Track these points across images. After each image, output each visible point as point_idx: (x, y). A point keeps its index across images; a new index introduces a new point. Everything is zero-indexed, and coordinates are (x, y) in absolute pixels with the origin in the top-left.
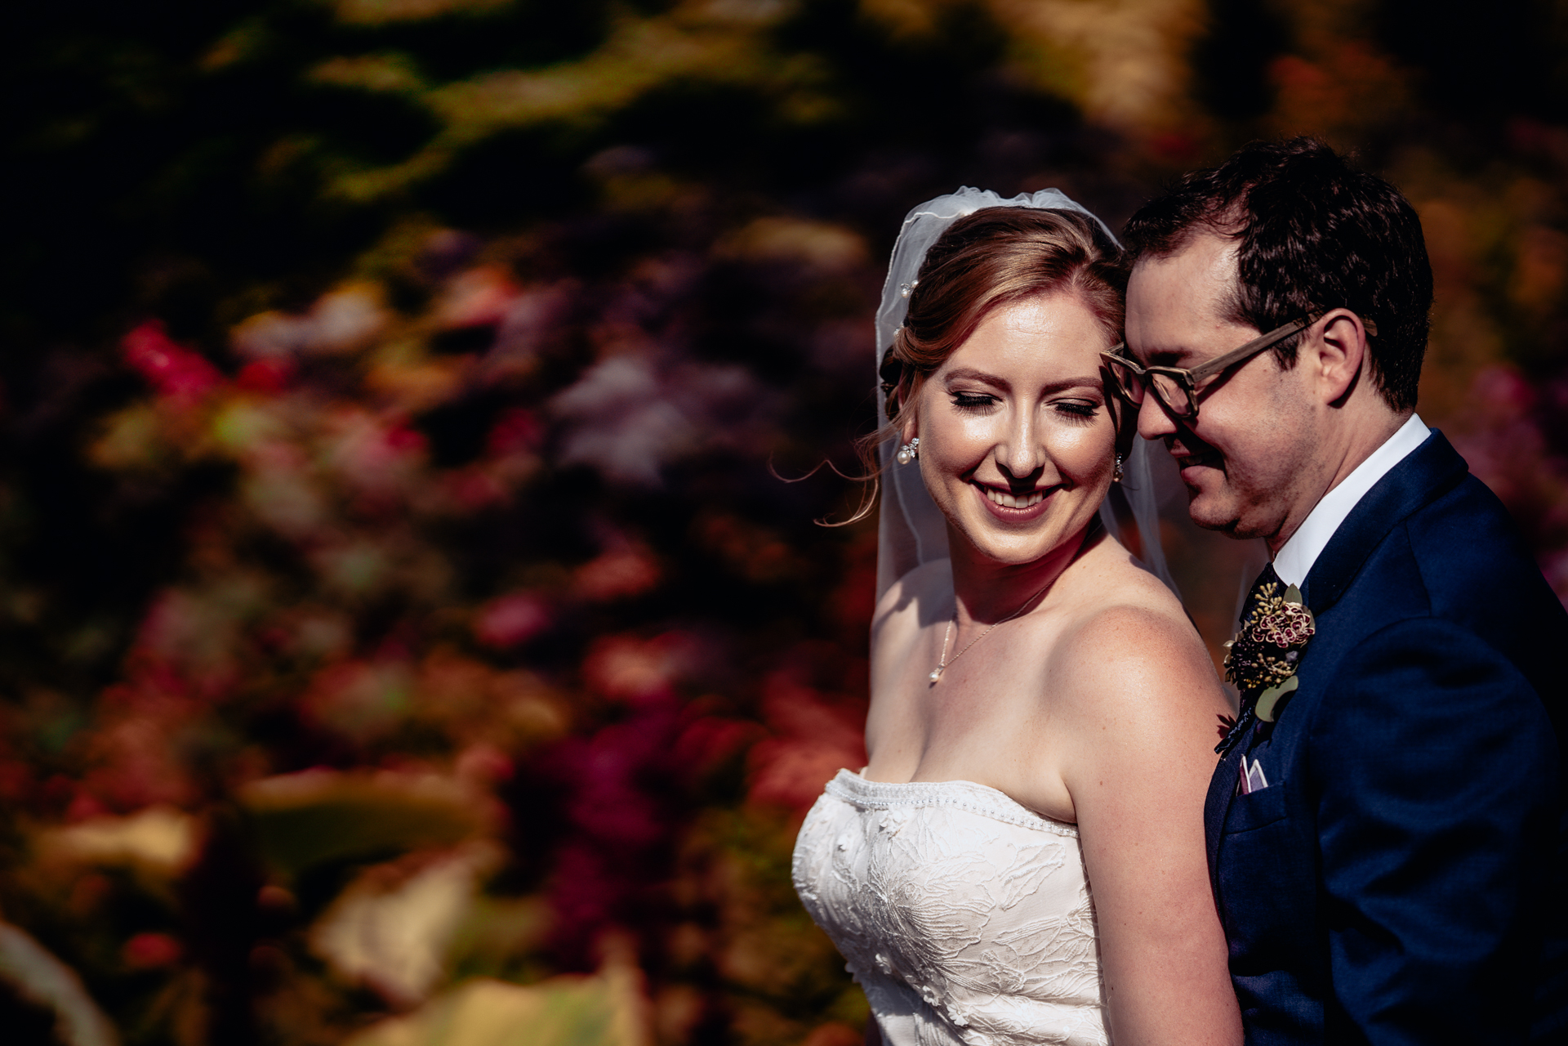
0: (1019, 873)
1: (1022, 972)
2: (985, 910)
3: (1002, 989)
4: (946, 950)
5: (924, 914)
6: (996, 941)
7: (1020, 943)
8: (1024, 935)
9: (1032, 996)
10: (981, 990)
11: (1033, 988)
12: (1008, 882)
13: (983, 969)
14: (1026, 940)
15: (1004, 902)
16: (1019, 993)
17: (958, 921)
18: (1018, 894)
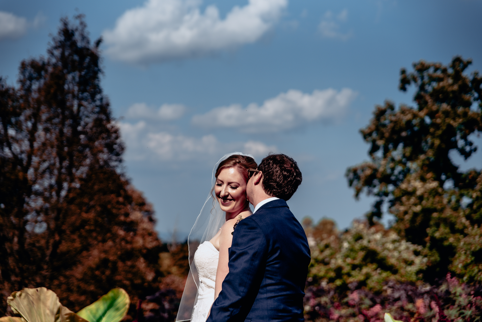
0: (211, 258)
1: (209, 275)
2: (204, 262)
3: (207, 277)
4: (199, 268)
5: (196, 261)
6: (206, 268)
7: (209, 270)
8: (210, 268)
9: (211, 279)
10: (204, 276)
11: (211, 278)
12: (209, 259)
13: (204, 272)
14: (210, 269)
15: (207, 262)
16: (209, 278)
17: (200, 263)
18: (210, 261)
